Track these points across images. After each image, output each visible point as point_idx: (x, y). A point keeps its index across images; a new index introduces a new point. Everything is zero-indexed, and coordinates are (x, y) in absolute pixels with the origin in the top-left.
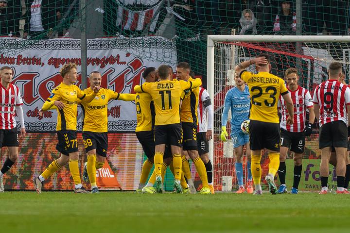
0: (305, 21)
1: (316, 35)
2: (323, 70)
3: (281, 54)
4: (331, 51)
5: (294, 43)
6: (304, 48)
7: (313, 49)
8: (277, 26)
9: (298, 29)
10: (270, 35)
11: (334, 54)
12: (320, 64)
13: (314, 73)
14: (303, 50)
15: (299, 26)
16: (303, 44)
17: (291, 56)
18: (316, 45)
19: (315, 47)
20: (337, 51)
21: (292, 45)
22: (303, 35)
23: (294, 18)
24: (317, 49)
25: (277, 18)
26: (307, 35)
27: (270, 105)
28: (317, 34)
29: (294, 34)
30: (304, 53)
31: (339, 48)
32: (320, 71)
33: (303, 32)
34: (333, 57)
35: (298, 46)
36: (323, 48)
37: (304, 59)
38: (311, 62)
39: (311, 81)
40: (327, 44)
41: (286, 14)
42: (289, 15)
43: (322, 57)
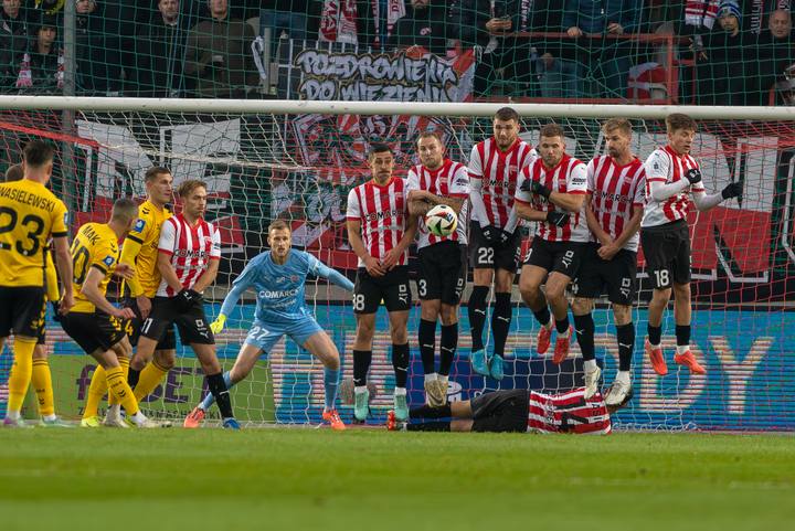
0: (82, 67)
1: (104, 95)
2: (117, 169)
3: (30, 135)
4: (135, 130)
5: (59, 112)
6: (79, 122)
7: (98, 126)
8: (25, 76)
9: (69, 82)
10: (8, 94)
11: (141, 137)
12: (111, 155)
13: (99, 176)
14: (76, 126)
15: (70, 77)
16: (77, 113)
17: (52, 140)
18: (104, 116)
19: (102, 122)
20: (149, 130)
21: (54, 117)
22: (77, 95)
23: (61, 61)
24: (107, 126)
25: (26, 59)
26: (86, 95)
27: (25, 253)
28: (108, 93)
29: (60, 93)
30: (80, 133)
31: (153, 123)
32: (113, 171)
33: (77, 89)
34: (141, 142)
35: (66, 118)
36: (118, 123)
37: (81, 146)
38: (93, 151)
39: (93, 191)
40: (127, 114)
41: (44, 52)
42: (50, 53)
43: (118, 142)
